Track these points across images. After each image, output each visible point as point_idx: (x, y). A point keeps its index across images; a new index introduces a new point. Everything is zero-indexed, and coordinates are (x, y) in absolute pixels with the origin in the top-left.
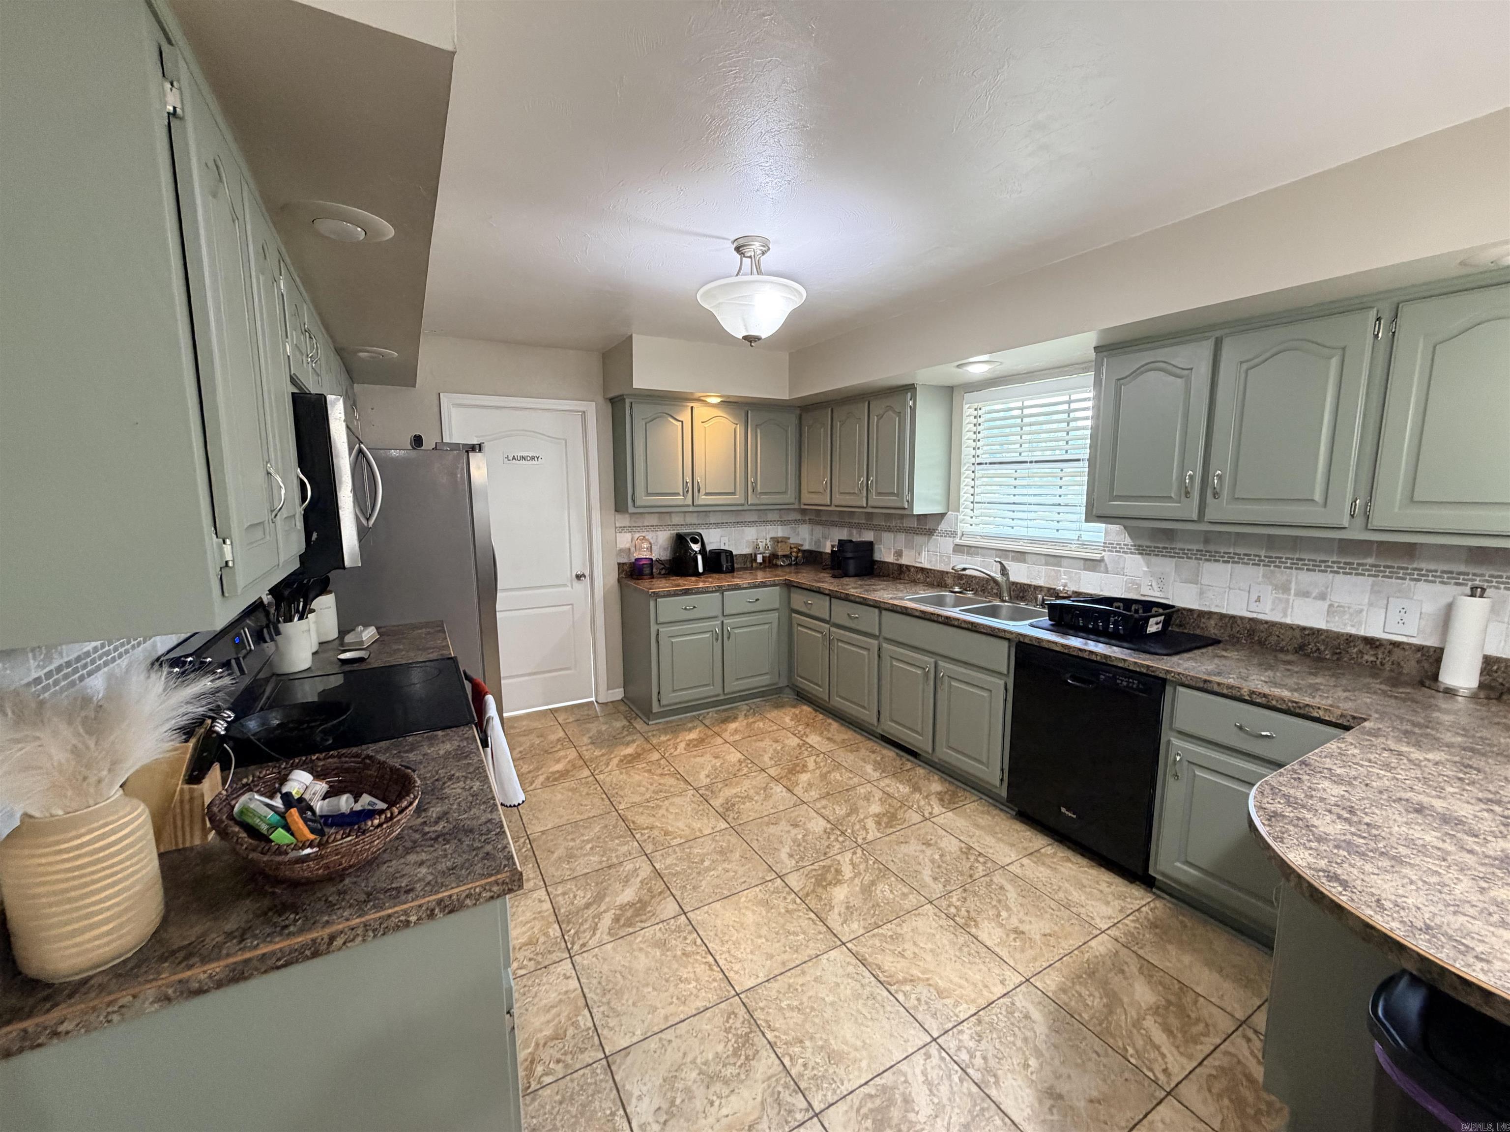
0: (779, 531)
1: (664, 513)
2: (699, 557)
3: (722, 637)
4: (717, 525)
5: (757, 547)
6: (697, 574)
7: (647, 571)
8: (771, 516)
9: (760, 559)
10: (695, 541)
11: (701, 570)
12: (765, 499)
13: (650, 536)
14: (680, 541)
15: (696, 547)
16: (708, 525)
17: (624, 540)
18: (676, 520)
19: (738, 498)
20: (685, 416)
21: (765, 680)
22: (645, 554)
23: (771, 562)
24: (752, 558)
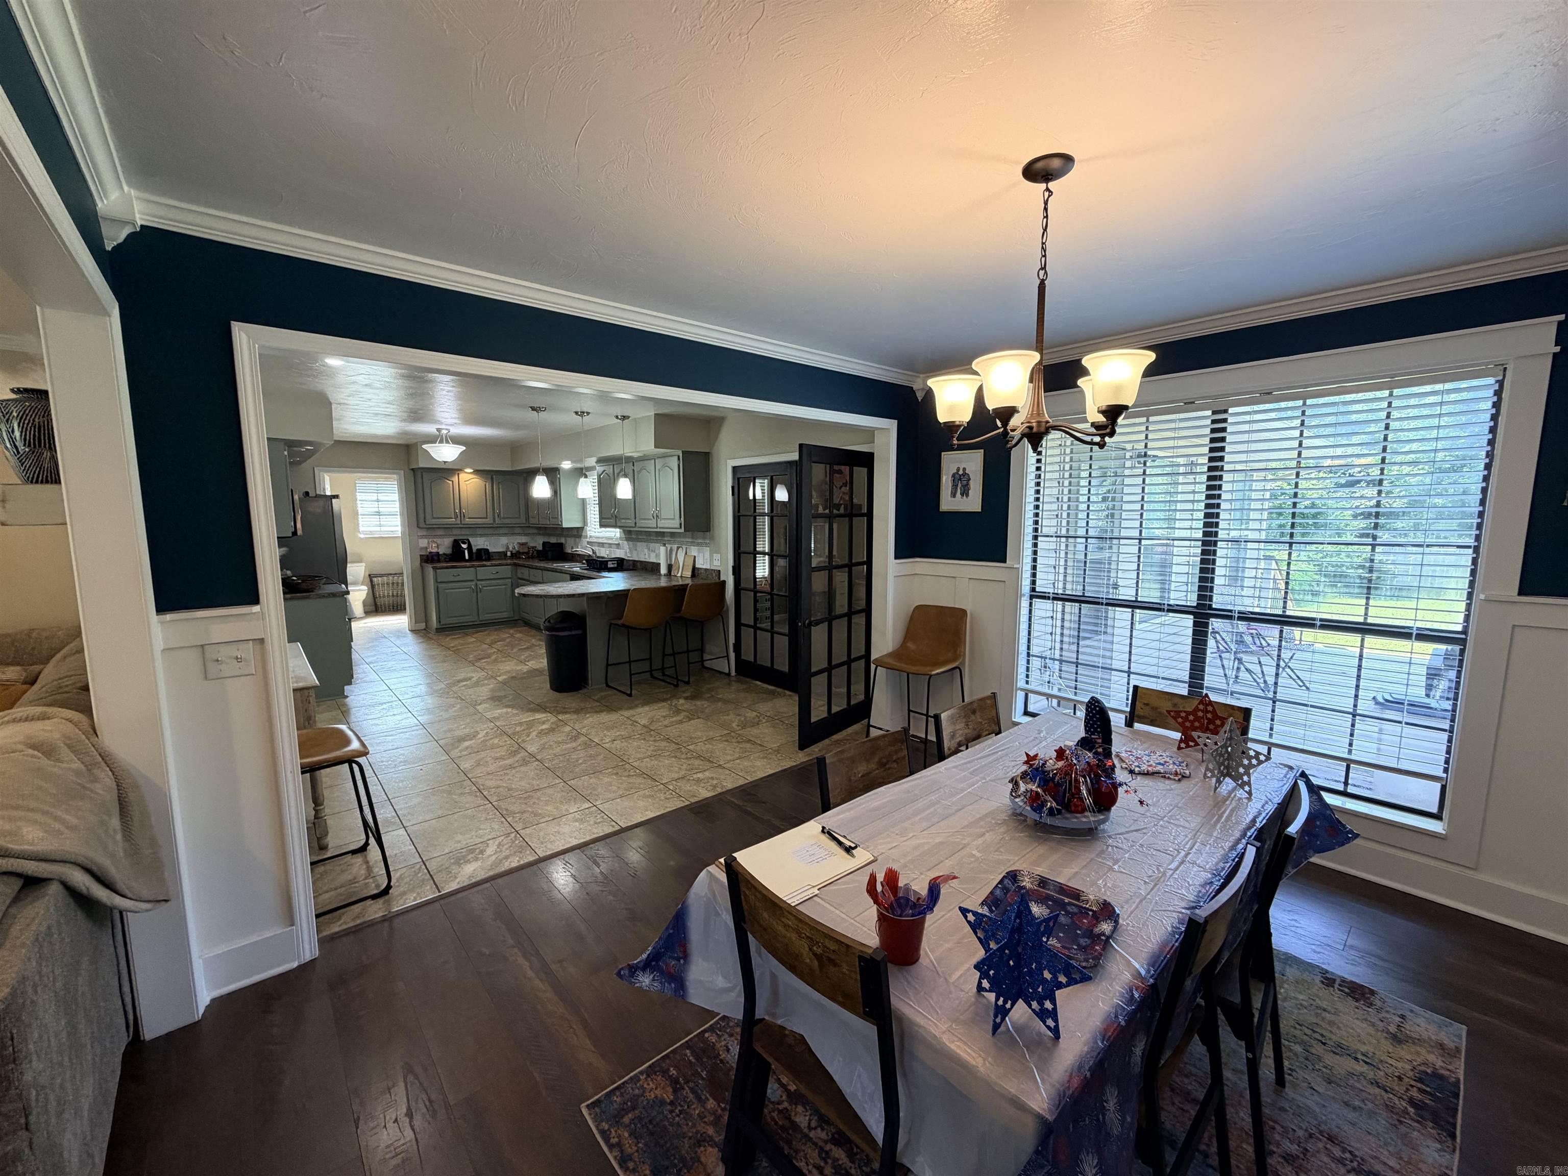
0: (523, 539)
1: (448, 528)
2: (466, 552)
3: (477, 591)
4: (482, 535)
5: (508, 548)
6: (464, 560)
7: (436, 558)
8: (518, 530)
9: (509, 554)
10: (464, 543)
11: (467, 557)
12: (507, 521)
13: (439, 541)
14: (456, 544)
15: (464, 546)
16: (475, 535)
17: (423, 543)
18: (456, 532)
19: (489, 520)
20: (455, 479)
21: (505, 615)
22: (435, 550)
23: (515, 555)
24: (505, 554)
